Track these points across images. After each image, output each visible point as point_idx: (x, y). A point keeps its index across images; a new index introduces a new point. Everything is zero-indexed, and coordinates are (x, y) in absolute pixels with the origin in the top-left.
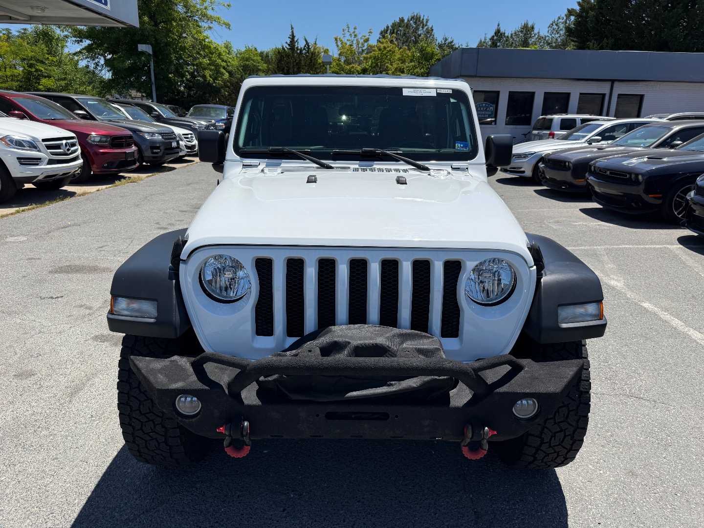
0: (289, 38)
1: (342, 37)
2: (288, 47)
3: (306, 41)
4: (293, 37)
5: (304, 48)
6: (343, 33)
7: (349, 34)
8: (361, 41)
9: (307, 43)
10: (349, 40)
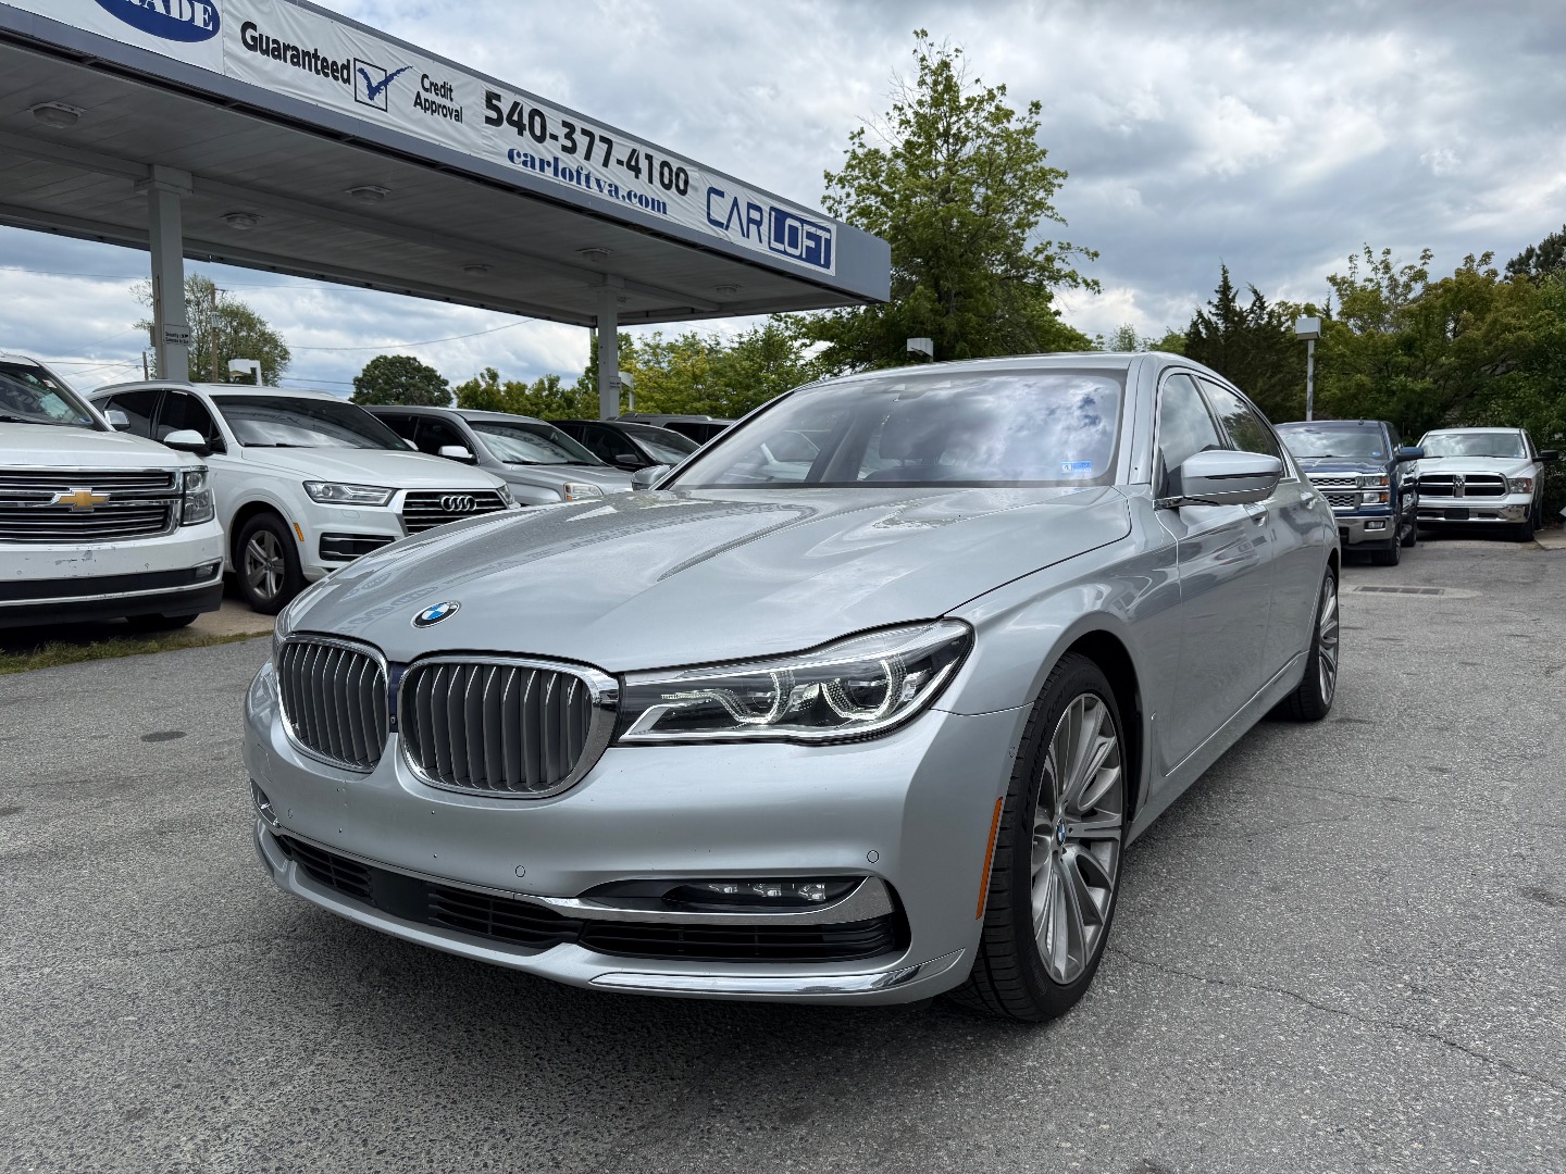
0: (1217, 292)
1: (1348, 275)
2: (1214, 310)
3: (1255, 292)
4: (1225, 289)
5: (1252, 308)
6: (1350, 265)
7: (1370, 267)
8: (1403, 280)
9: (1259, 298)
10: (1371, 280)
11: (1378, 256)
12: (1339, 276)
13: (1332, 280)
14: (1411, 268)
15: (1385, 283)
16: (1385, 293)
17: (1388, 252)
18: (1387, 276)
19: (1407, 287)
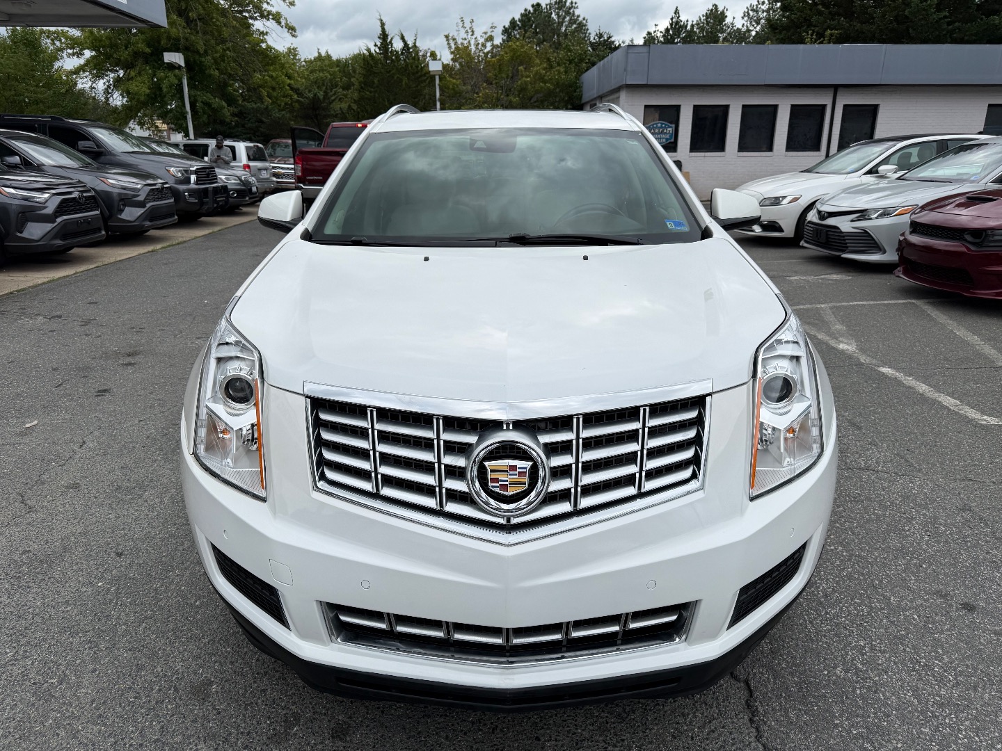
1: (455, 34)
3: (404, 41)
6: (456, 29)
7: (464, 30)
8: (481, 40)
10: (465, 39)
11: (468, 25)
12: (451, 35)
13: (447, 37)
14: (485, 33)
15: (473, 42)
16: (473, 48)
17: (472, 21)
18: (474, 37)
19: (484, 45)
